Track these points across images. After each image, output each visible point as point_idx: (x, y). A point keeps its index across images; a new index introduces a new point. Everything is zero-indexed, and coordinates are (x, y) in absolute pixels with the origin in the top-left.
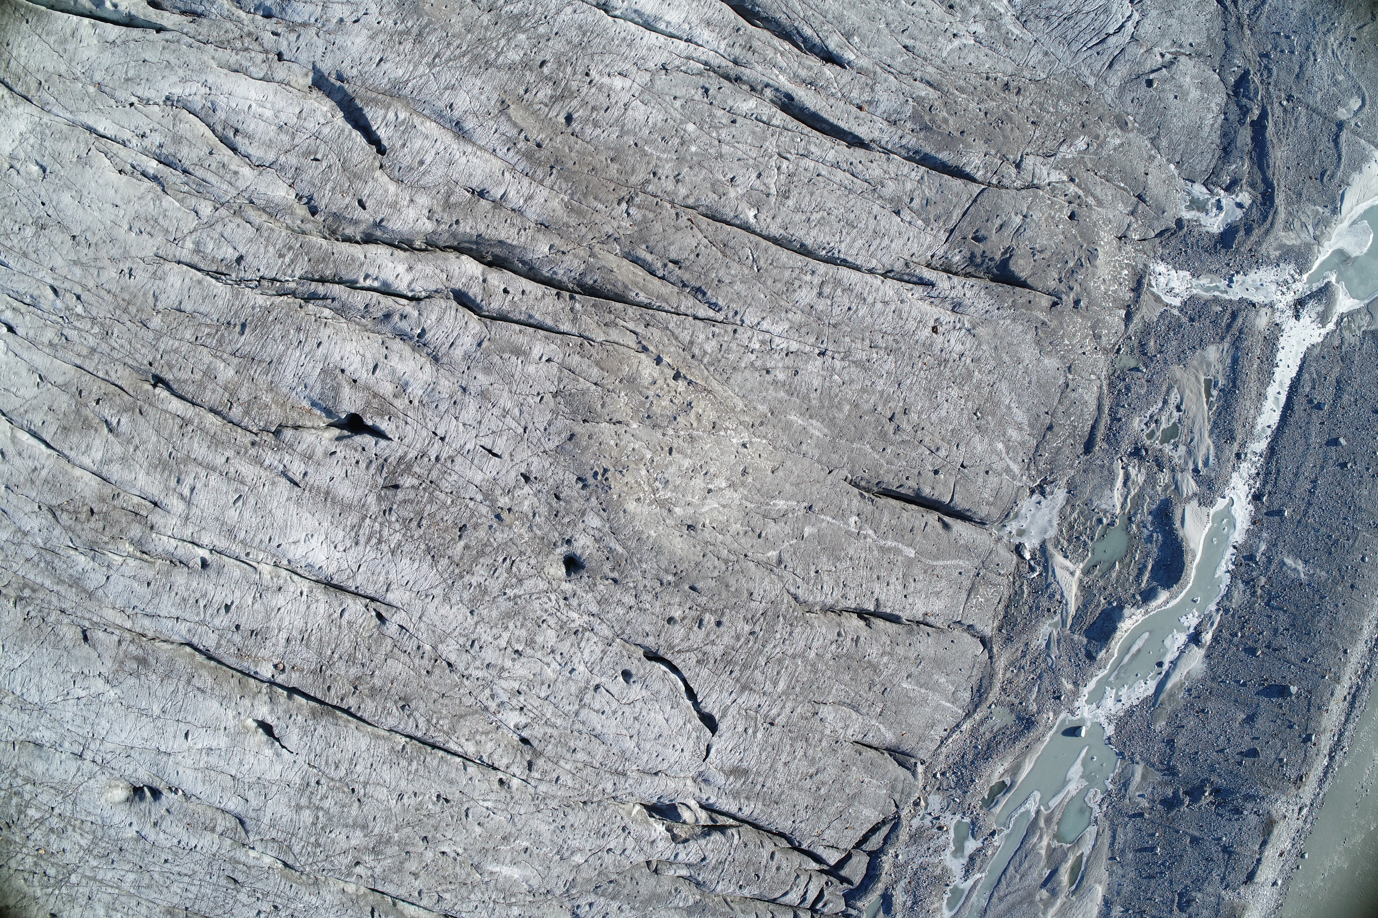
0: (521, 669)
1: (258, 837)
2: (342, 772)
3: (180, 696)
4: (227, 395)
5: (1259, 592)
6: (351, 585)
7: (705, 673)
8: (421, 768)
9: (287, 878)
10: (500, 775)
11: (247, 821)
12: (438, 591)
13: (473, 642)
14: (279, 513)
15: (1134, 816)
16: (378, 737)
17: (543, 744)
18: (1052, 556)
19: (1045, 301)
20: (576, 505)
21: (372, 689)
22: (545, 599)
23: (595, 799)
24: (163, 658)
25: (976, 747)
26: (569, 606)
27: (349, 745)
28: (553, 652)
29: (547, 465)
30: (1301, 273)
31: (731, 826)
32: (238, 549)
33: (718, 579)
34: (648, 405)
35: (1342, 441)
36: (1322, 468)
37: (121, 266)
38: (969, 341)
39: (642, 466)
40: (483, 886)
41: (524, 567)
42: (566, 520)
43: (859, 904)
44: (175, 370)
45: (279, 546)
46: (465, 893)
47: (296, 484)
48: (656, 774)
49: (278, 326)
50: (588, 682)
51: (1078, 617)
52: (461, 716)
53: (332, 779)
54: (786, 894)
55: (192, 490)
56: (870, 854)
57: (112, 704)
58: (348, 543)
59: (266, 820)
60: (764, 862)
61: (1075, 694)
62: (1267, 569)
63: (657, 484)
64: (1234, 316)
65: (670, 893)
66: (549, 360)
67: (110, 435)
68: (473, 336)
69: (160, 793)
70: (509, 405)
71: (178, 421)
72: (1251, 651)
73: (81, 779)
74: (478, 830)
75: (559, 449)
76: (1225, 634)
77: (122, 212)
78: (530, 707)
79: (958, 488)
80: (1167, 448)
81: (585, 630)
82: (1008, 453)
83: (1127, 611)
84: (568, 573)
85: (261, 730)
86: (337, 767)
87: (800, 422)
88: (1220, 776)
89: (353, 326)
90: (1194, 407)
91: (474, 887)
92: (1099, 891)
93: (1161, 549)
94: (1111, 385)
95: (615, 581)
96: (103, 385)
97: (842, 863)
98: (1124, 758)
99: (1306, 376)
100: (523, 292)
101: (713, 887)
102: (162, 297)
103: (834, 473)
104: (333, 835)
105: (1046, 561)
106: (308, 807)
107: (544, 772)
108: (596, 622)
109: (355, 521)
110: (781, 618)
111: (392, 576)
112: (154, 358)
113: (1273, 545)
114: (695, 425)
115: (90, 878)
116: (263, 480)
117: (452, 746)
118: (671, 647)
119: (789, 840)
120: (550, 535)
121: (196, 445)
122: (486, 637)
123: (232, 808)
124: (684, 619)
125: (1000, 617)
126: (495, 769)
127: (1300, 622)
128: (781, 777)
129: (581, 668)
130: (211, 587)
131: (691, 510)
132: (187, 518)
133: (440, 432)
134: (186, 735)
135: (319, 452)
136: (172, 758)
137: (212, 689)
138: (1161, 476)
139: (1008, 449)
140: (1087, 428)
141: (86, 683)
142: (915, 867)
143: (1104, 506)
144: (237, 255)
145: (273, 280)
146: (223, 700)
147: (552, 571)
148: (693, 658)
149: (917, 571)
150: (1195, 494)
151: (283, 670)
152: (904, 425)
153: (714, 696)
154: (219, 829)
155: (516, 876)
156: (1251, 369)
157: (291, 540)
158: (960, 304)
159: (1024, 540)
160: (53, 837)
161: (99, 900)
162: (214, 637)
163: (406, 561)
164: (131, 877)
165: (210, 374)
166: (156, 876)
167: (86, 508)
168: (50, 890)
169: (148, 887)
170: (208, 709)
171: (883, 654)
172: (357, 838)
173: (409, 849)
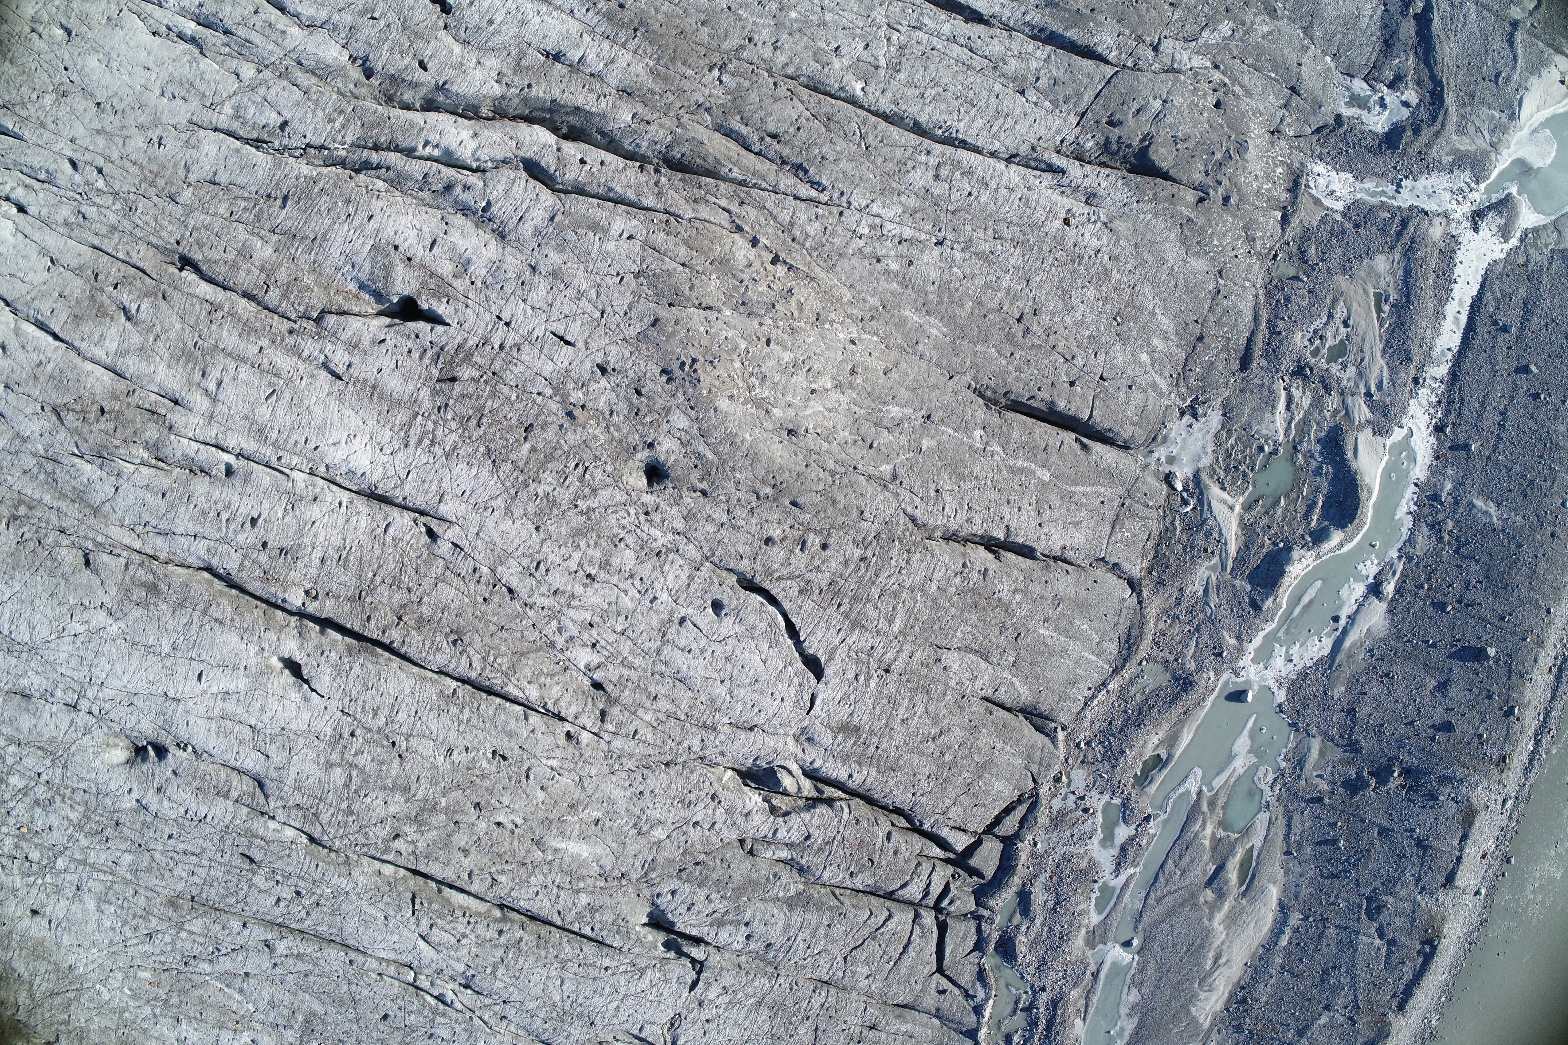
0: (593, 597)
1: (280, 803)
2: (381, 721)
3: (194, 628)
4: (263, 276)
5: (1447, 537)
6: (398, 495)
7: (808, 605)
8: (475, 717)
9: (312, 855)
10: (568, 727)
11: (267, 782)
12: (499, 503)
13: (539, 563)
14: (317, 410)
15: (1312, 801)
16: (424, 679)
17: (619, 689)
18: (1207, 487)
19: (1190, 196)
20: (660, 402)
21: (420, 619)
22: (623, 513)
23: (679, 760)
24: (176, 584)
25: (1125, 712)
26: (650, 522)
27: (391, 687)
28: (631, 576)
29: (627, 354)
30: (1477, 182)
31: (840, 799)
32: (269, 454)
33: (823, 493)
34: (742, 290)
35: (1533, 368)
36: (1512, 398)
37: (150, 134)
38: (1106, 235)
39: (735, 357)
40: (546, 868)
41: (598, 474)
42: (648, 419)
43: (992, 903)
44: (205, 249)
45: (316, 448)
46: (523, 873)
47: (339, 378)
48: (751, 729)
49: (324, 198)
50: (672, 613)
51: (1239, 560)
52: (523, 654)
53: (370, 730)
54: (905, 885)
55: (219, 384)
56: (1004, 839)
57: (114, 640)
58: (396, 445)
59: (290, 782)
60: (879, 844)
61: (1239, 651)
62: (1454, 511)
63: (753, 379)
64: (1404, 223)
65: (768, 879)
66: (630, 238)
67: (128, 324)
68: (545, 209)
69: (167, 750)
70: (584, 286)
71: (207, 306)
72: (1440, 606)
73: (74, 735)
74: (541, 795)
75: (641, 336)
76: (1410, 585)
77: (154, 76)
78: (603, 643)
79: (1097, 403)
80: (1335, 368)
81: (669, 550)
82: (1153, 366)
83: (1296, 553)
84: (650, 483)
85: (287, 671)
86: (375, 714)
87: (916, 318)
88: (1410, 753)
89: (408, 200)
90: (1363, 323)
91: (534, 868)
92: (1274, 893)
93: (1333, 483)
94: (1268, 295)
95: (704, 493)
96: (123, 267)
97: (971, 850)
98: (1297, 730)
99: (1489, 295)
100: (602, 163)
101: (818, 873)
102: (195, 168)
103: (956, 378)
104: (368, 800)
105: (1201, 493)
106: (340, 765)
107: (620, 724)
108: (681, 541)
109: (405, 419)
110: (897, 543)
111: (446, 484)
112: (183, 236)
113: (1459, 484)
114: (796, 314)
115: (80, 862)
116: (301, 372)
117: (512, 690)
118: (769, 573)
119: (909, 819)
120: (630, 438)
121: (225, 333)
122: (554, 559)
123: (251, 766)
124: (784, 539)
125: (1150, 557)
126: (562, 719)
127: (1494, 574)
128: (899, 737)
129: (664, 596)
130: (236, 497)
131: (791, 413)
132: (211, 417)
133: (505, 316)
134: (200, 677)
135: (366, 340)
136: (181, 705)
137: (232, 620)
138: (1329, 399)
139: (1153, 361)
140: (1243, 341)
141: (86, 616)
142: (1057, 859)
143: (1265, 432)
144: (281, 120)
145: (322, 147)
146: (245, 633)
147: (632, 481)
148: (794, 587)
149: (1052, 497)
150: (1368, 422)
151: (316, 598)
152: (1034, 328)
153: (820, 634)
154: (234, 794)
155: (585, 855)
156: (1426, 283)
157: (330, 441)
158: (1094, 195)
159: (1174, 468)
160: (39, 811)
161: (90, 890)
162: (237, 557)
163: (463, 466)
164: (128, 858)
165: (245, 253)
166: (158, 856)
167: (96, 407)
168: (32, 879)
169: (148, 870)
170: (226, 644)
171: (1016, 591)
172: (397, 804)
173: (458, 817)
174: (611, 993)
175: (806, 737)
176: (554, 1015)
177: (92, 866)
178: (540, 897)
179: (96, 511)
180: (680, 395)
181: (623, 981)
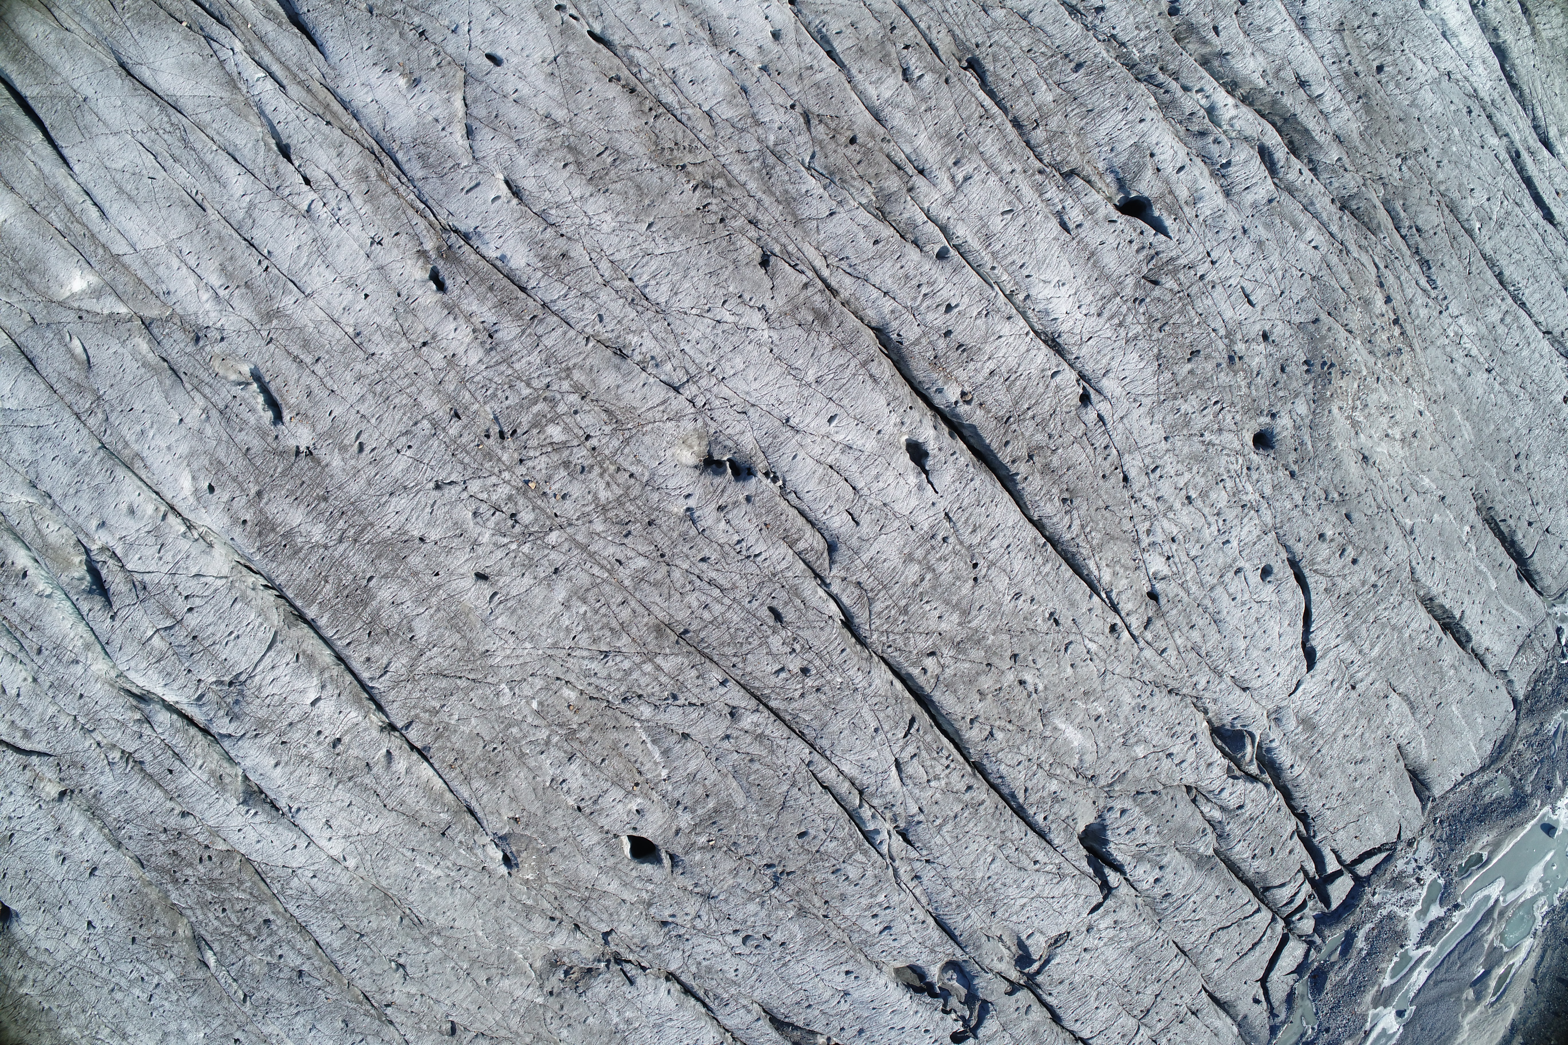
0: (1186, 516)
2: (976, 539)
3: (848, 373)
4: (1037, 114)
6: (1073, 353)
7: (1327, 603)
8: (1053, 573)
9: (843, 640)
11: (842, 549)
12: (1147, 401)
13: (1157, 467)
14: (1042, 246)
17: (1170, 605)
20: (1295, 385)
21: (1046, 466)
22: (1233, 459)
23: (1183, 691)
24: (847, 326)
26: (1249, 476)
27: (998, 513)
28: (1218, 514)
29: (1287, 335)
32: (987, 259)
33: (1369, 518)
34: (1373, 331)
39: (1356, 378)
40: (1039, 741)
41: (1229, 417)
42: (1281, 394)
43: (1326, 933)
44: (999, 65)
45: (1028, 276)
46: (1018, 738)
47: (1068, 231)
48: (1245, 689)
49: (1112, 84)
50: (1235, 560)
52: (1112, 538)
53: (961, 543)
54: (1283, 885)
55: (966, 179)
56: (1356, 878)
57: (760, 345)
58: (1093, 310)
59: (866, 557)
60: (1283, 839)
63: (1359, 403)
65: (1195, 832)
66: (1315, 248)
67: (905, 84)
68: (1266, 192)
69: (750, 474)
70: (1276, 265)
71: (981, 110)
73: (658, 416)
74: (1069, 670)
75: (1301, 326)
78: (1177, 560)
79: (1538, 548)
81: (1252, 507)
84: (1255, 445)
85: (910, 454)
86: (974, 531)
87: (1459, 418)
89: (1167, 125)
91: (1030, 738)
96: (919, 36)
97: (1334, 876)
100: (1312, 181)
101: (1233, 844)
103: (1467, 479)
104: (927, 607)
106: (920, 562)
107: (1156, 637)
108: (1264, 504)
109: (1107, 293)
110: (1399, 585)
111: (1114, 364)
112: (984, 43)
114: (1398, 370)
115: (578, 545)
116: (1038, 208)
117: (1091, 565)
118: (1312, 562)
119: (1308, 828)
120: (1262, 401)
121: (989, 141)
122: (1170, 469)
123: (833, 526)
124: (1332, 540)
125: (1530, 688)
126: (1116, 611)
128: (1336, 749)
129: (1235, 543)
130: (942, 279)
131: (1370, 444)
132: (950, 201)
133: (1214, 255)
134: (831, 420)
135: (1101, 212)
136: (798, 437)
137: (887, 384)
141: (740, 309)
142: (1384, 914)
145: (1123, 44)
146: (893, 401)
148: (1324, 584)
149: (1493, 604)
151: (968, 402)
152: (1523, 468)
153: (1325, 632)
154: (801, 546)
155: (1076, 744)
157: (1042, 277)
160: (563, 473)
161: (570, 579)
162: (918, 331)
163: (1135, 355)
164: (641, 562)
165: (1029, 88)
166: (677, 574)
167: (849, 134)
168: (506, 540)
169: (656, 584)
170: (873, 402)
171: (1453, 666)
172: (950, 624)
173: (995, 660)
174: (1027, 889)
175: (1276, 717)
176: (966, 891)
177: (592, 555)
178: (1020, 767)
179: (798, 222)
180: (1311, 386)
181: (1042, 881)
